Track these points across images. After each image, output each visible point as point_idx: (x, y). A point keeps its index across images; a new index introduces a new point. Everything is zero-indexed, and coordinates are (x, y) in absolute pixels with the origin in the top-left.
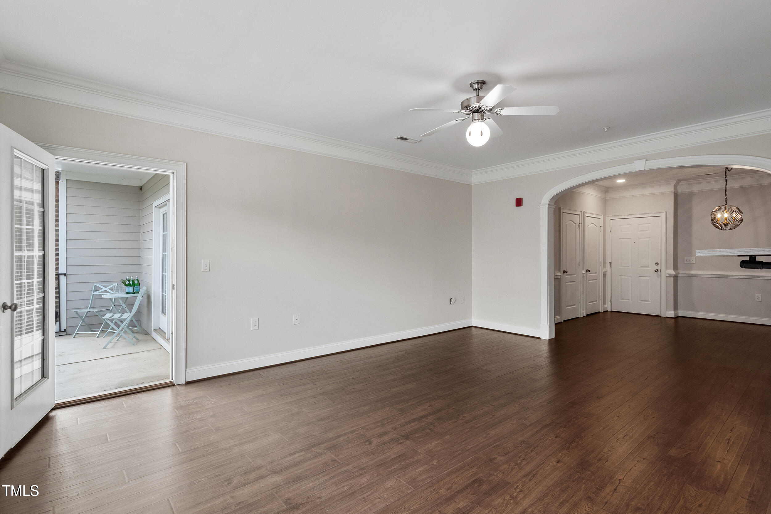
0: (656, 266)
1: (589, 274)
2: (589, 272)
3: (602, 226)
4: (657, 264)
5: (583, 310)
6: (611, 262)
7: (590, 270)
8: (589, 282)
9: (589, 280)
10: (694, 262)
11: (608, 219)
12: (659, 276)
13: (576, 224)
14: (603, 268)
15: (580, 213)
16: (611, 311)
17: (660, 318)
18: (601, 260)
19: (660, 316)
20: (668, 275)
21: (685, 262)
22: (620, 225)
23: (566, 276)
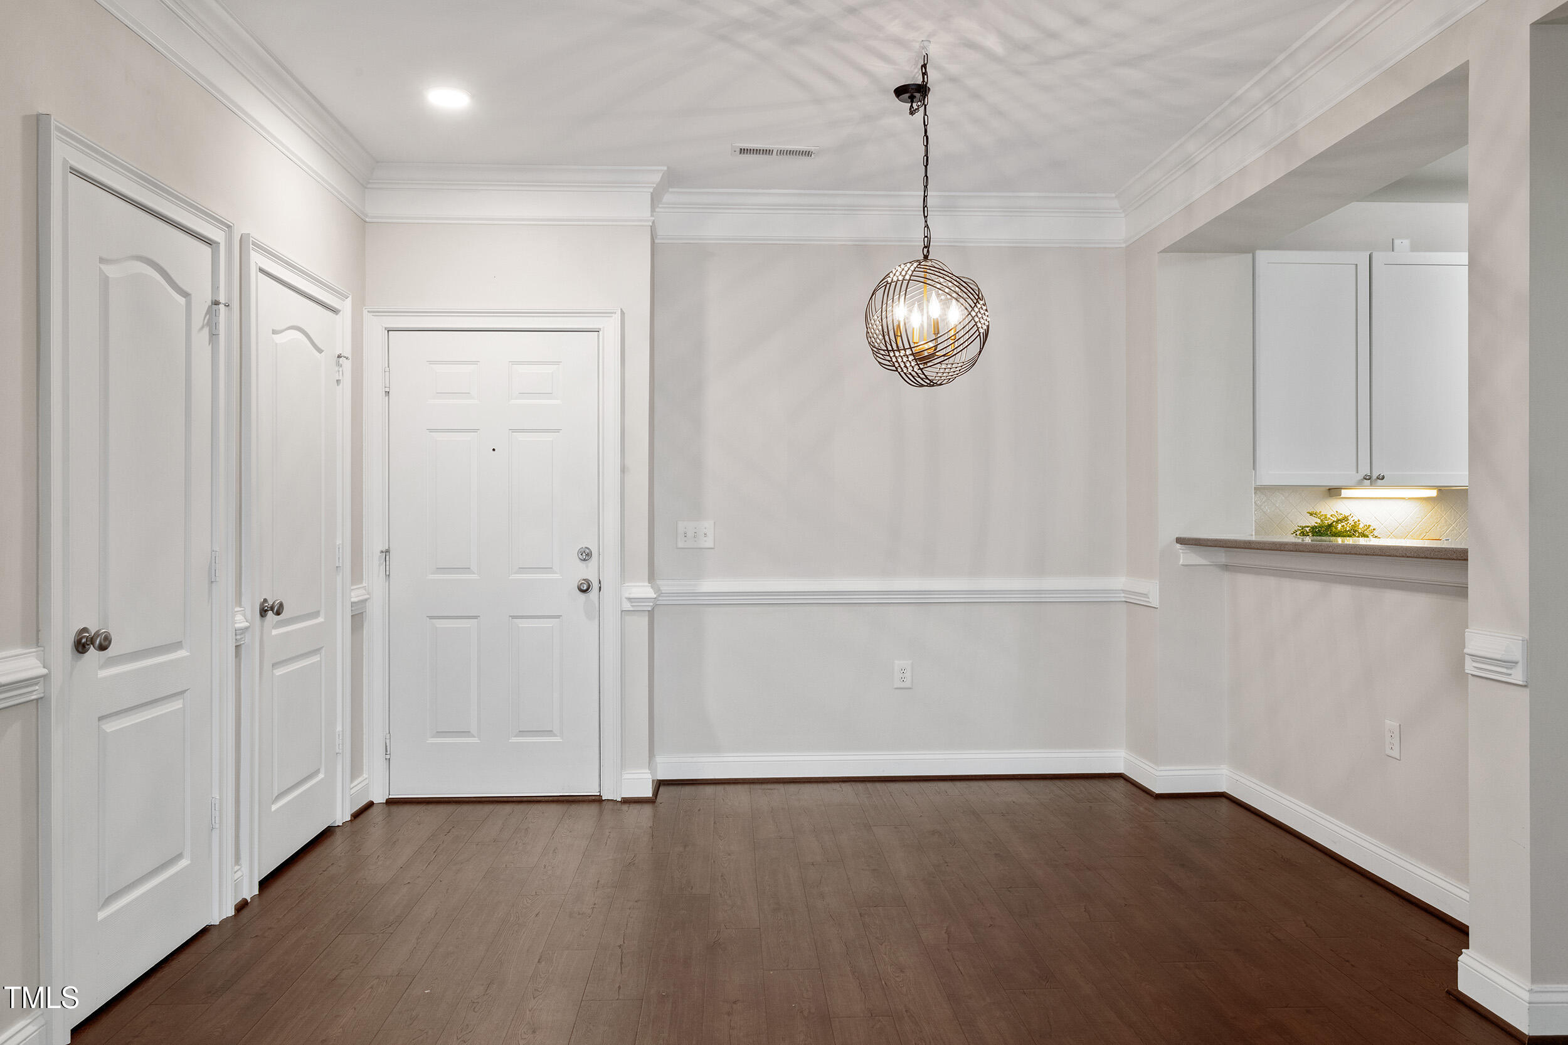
0: (582, 565)
1: (278, 625)
2: (278, 613)
3: (347, 352)
4: (586, 555)
5: (237, 859)
6: (388, 551)
7: (281, 605)
8: (279, 672)
9: (275, 665)
10: (709, 543)
11: (374, 327)
12: (597, 614)
13: (186, 295)
14: (353, 583)
15: (215, 233)
16: (391, 802)
17: (593, 809)
18: (339, 542)
19: (597, 800)
20: (627, 606)
21: (680, 545)
22: (431, 362)
23: (102, 667)
